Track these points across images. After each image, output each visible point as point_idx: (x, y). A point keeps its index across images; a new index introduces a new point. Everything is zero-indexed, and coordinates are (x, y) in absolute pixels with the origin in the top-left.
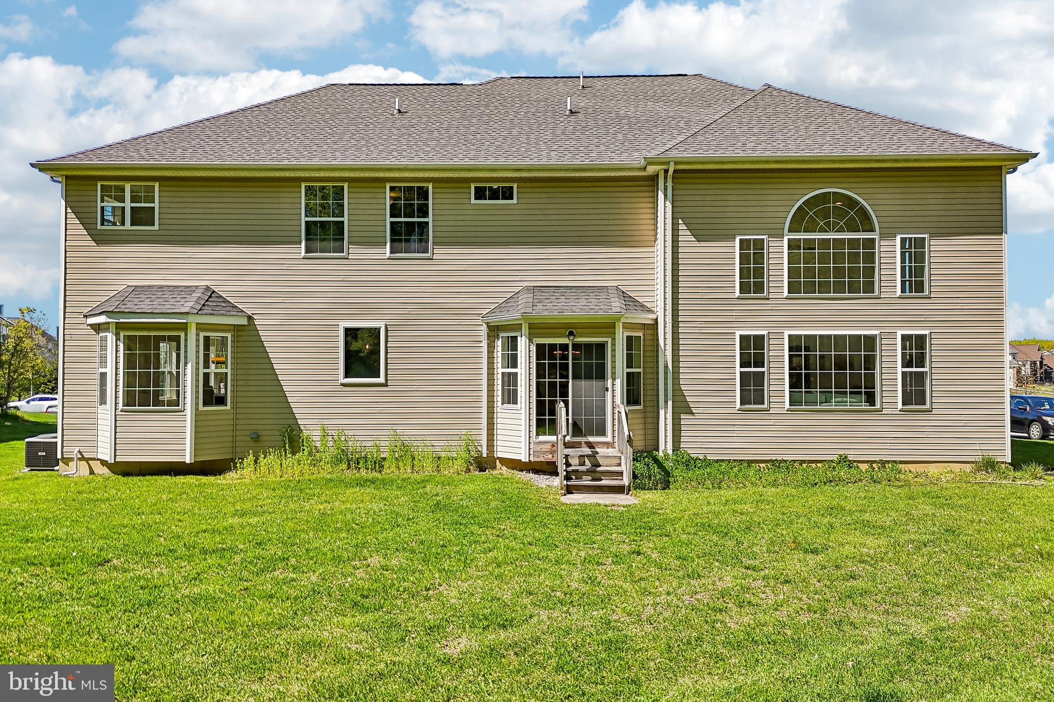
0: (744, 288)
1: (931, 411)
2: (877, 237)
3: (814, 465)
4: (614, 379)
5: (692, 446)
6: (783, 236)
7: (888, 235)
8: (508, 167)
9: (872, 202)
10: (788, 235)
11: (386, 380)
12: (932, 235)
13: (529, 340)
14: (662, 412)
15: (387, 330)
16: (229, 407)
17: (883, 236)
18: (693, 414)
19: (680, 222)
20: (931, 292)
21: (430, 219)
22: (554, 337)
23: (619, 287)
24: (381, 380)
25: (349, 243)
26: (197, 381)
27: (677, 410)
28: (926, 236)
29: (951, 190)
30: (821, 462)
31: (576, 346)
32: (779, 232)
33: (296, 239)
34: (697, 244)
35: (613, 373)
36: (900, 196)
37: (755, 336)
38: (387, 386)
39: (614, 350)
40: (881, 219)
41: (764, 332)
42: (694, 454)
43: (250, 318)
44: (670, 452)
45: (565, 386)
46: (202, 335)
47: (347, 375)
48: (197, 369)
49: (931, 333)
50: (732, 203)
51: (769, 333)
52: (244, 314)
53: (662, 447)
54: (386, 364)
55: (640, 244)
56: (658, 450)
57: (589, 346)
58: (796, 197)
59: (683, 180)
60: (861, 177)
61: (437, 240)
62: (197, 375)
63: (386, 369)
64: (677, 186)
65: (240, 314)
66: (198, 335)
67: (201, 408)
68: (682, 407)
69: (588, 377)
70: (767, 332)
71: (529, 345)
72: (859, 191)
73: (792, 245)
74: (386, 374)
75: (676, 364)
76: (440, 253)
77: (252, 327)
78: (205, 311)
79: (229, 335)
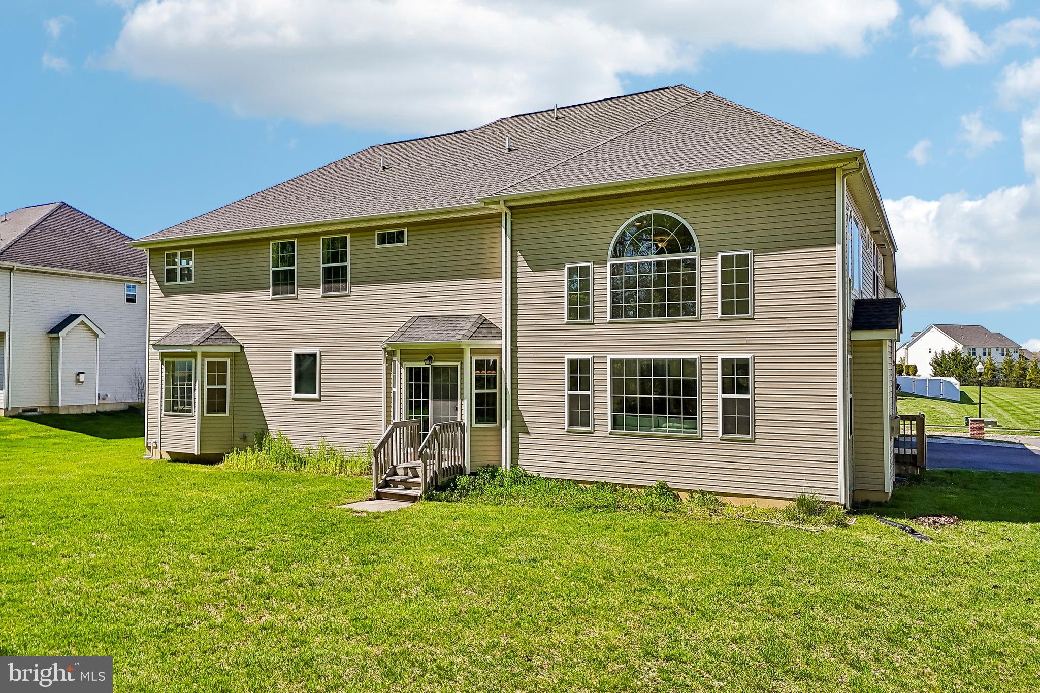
0: (572, 313)
1: (754, 442)
2: (696, 257)
3: (634, 490)
4: (462, 400)
5: (529, 463)
6: (606, 262)
7: (708, 254)
8: (395, 215)
9: (692, 221)
10: (611, 261)
11: (320, 396)
12: (757, 251)
13: (400, 364)
14: (503, 430)
15: (321, 356)
16: (228, 414)
17: (703, 256)
18: (529, 433)
19: (519, 254)
20: (754, 313)
21: (348, 264)
22: (416, 362)
23: (483, 315)
24: (316, 396)
25: (298, 286)
26: (203, 394)
27: (516, 429)
28: (749, 252)
29: (777, 200)
30: (641, 487)
31: (435, 369)
32: (603, 258)
33: (267, 285)
34: (533, 274)
35: (462, 394)
36: (723, 212)
37: (581, 360)
38: (321, 401)
39: (462, 374)
40: (702, 238)
41: (589, 357)
42: (530, 471)
43: (242, 347)
44: (508, 468)
45: (426, 404)
46: (206, 360)
47: (297, 392)
48: (203, 386)
49: (754, 357)
50: (562, 233)
51: (594, 357)
52: (237, 344)
53: (503, 463)
54: (320, 383)
55: (492, 275)
56: (501, 466)
57: (445, 369)
58: (619, 223)
59: (520, 215)
60: (679, 196)
61: (354, 280)
62: (202, 390)
63: (320, 387)
64: (515, 221)
65: (233, 344)
66: (203, 360)
67: (205, 414)
68: (519, 427)
69: (446, 398)
70: (591, 356)
71: (401, 369)
72: (678, 211)
73: (615, 270)
74: (320, 392)
75: (514, 387)
76: (356, 290)
77: (242, 354)
78: (206, 343)
79: (228, 361)
